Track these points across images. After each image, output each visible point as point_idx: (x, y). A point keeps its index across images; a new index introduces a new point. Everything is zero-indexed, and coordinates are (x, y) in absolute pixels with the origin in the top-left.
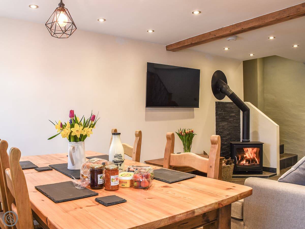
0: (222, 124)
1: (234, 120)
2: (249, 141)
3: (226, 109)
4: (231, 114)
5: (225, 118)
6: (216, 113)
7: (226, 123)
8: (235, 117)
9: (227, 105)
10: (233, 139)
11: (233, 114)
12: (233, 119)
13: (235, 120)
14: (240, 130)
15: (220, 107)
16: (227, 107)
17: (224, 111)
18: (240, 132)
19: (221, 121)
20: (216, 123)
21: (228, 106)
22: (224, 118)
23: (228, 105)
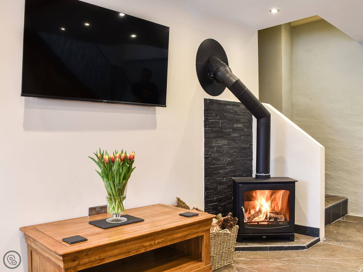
0: (218, 143)
1: (241, 136)
2: (269, 177)
3: (225, 114)
4: (235, 125)
5: (224, 131)
6: (206, 121)
7: (225, 142)
8: (244, 130)
9: (228, 107)
10: (239, 172)
11: (240, 125)
12: (239, 135)
13: (243, 135)
14: (252, 156)
15: (213, 110)
16: (227, 111)
17: (221, 118)
18: (252, 159)
19: (215, 138)
20: (205, 140)
21: (230, 109)
22: (222, 132)
23: (231, 107)
